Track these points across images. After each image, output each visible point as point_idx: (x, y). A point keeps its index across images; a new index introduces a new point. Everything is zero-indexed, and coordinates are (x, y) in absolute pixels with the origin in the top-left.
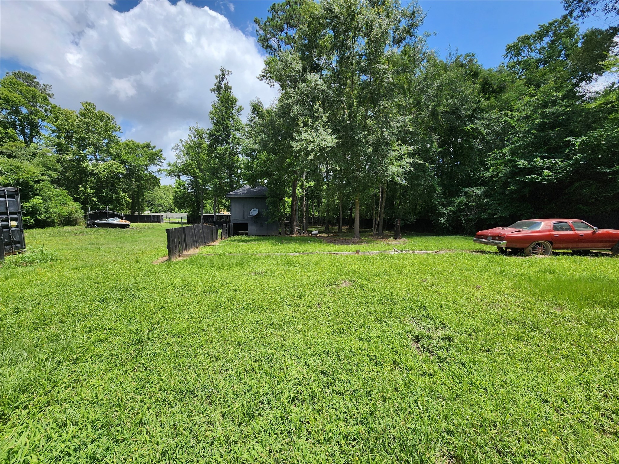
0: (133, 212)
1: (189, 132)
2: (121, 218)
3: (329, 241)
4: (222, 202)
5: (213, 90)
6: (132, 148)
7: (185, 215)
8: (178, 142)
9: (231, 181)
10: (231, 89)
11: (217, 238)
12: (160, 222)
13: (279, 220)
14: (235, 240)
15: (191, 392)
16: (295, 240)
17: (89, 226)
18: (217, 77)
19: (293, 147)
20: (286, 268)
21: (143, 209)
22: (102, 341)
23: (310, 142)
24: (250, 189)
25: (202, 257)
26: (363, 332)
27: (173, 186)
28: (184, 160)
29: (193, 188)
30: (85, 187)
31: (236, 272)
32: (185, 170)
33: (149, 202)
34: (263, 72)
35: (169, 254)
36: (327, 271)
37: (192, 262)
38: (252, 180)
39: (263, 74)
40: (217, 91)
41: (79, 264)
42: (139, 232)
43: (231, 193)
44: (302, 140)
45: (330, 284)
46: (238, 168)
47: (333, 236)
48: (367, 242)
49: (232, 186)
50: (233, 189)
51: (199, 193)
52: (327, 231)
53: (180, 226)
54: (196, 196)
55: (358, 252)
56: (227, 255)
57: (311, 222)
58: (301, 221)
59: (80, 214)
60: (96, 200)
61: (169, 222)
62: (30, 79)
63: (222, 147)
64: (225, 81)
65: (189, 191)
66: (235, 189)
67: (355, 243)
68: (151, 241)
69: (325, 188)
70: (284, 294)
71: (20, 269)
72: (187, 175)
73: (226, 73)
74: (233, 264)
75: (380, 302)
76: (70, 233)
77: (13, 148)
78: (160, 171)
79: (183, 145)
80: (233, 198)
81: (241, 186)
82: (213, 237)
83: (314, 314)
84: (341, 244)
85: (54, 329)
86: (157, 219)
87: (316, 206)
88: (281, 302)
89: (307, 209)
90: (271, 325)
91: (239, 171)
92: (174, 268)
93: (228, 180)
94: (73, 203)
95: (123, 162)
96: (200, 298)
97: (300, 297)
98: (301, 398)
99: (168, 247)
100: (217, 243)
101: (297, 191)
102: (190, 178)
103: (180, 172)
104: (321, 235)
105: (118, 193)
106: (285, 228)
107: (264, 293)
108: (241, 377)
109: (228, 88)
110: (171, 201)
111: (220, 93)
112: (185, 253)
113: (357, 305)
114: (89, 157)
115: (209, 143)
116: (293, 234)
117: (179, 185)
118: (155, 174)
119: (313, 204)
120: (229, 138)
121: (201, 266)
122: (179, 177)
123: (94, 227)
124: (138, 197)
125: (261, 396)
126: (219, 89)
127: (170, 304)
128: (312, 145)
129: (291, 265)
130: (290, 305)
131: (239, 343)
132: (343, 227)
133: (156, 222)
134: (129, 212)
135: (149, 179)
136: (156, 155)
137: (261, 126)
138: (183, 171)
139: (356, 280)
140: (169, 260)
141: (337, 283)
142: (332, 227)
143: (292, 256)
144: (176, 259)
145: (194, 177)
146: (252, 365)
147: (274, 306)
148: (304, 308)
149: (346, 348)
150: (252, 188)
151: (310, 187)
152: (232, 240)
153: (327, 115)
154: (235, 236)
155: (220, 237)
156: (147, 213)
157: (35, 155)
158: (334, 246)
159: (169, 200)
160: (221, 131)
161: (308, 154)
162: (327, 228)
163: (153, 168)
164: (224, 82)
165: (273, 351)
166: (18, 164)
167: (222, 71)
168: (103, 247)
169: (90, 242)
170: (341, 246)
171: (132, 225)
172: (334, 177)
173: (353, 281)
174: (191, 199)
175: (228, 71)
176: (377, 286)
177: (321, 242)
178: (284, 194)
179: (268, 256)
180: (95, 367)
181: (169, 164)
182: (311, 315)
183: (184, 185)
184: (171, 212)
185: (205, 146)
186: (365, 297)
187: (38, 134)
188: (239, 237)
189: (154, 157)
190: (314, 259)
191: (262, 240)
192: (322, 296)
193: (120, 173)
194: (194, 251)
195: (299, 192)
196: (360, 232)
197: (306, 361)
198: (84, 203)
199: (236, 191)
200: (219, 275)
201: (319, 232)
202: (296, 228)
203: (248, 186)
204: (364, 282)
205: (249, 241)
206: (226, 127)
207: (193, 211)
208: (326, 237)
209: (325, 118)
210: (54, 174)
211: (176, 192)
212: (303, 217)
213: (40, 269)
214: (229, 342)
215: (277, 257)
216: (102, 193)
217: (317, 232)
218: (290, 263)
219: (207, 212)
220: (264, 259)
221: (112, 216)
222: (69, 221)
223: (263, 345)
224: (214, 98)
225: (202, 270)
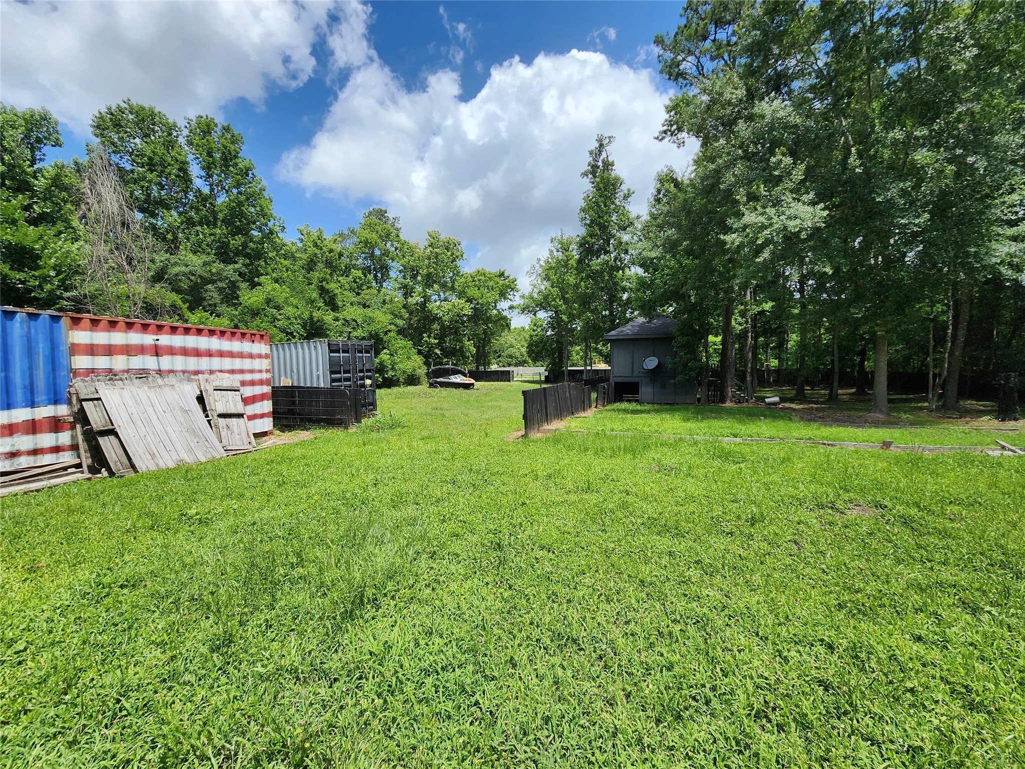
0: (477, 368)
1: (550, 246)
2: (465, 375)
3: (809, 417)
4: (596, 349)
5: (585, 174)
6: (481, 280)
7: (542, 370)
8: (535, 262)
9: (611, 313)
10: (612, 165)
11: (590, 407)
12: (509, 381)
13: (697, 377)
14: (619, 410)
15: (575, 641)
16: (730, 413)
17: (431, 385)
18: (591, 153)
19: (724, 243)
20: (717, 463)
21: (489, 363)
22: (457, 535)
23: (763, 227)
24: (644, 323)
25: (571, 434)
26: (925, 625)
27: (527, 328)
28: (543, 288)
29: (553, 329)
30: (429, 337)
31: (623, 462)
32: (544, 304)
33: (496, 352)
34: (663, 125)
35: (526, 428)
36: (809, 479)
37: (557, 441)
38: (648, 308)
39: (665, 128)
40: (591, 173)
41: (425, 433)
42: (486, 395)
43: (613, 333)
44: (745, 227)
45: (821, 506)
46: (624, 290)
47: (817, 409)
48: (912, 424)
49: (613, 321)
50: (614, 327)
51: (562, 336)
52: (800, 397)
53: (537, 386)
54: (558, 342)
55: (887, 445)
56: (608, 433)
57: (763, 379)
58: (742, 377)
59: (422, 371)
60: (439, 352)
61: (521, 381)
62: (381, 214)
63: (599, 260)
64: (604, 155)
65: (548, 333)
66: (618, 325)
67: (876, 424)
68: (500, 407)
69: (796, 311)
70: (718, 511)
71: (374, 435)
72: (547, 311)
73: (605, 142)
74: (620, 449)
75: (966, 564)
76: (414, 395)
77: (367, 297)
78: (511, 308)
79: (541, 266)
80: (614, 342)
81: (628, 321)
82: (584, 405)
83: (788, 561)
84: (839, 426)
85: (410, 511)
86: (505, 376)
87: (774, 348)
88: (715, 526)
89: (755, 355)
90: (697, 562)
91: (625, 296)
92: (532, 448)
93: (607, 312)
94: (416, 356)
95: (469, 300)
96: (573, 497)
97: (753, 521)
98: (775, 717)
99: (525, 417)
100: (590, 413)
101: (733, 323)
102: (550, 313)
103: (537, 306)
104: (787, 405)
105: (461, 341)
106: (709, 391)
107: (677, 504)
108: (651, 640)
109: (608, 165)
110: (524, 350)
111: (595, 177)
112: (546, 427)
113: (899, 561)
114: (434, 298)
115: (577, 257)
116: (723, 401)
117: (535, 325)
118: (504, 313)
119: (767, 345)
120: (608, 245)
121: (570, 448)
122: (535, 314)
123: (436, 387)
124: (484, 347)
125: (692, 687)
126: (594, 170)
127: (533, 501)
128: (766, 232)
129: (727, 458)
130: (731, 534)
131: (642, 581)
132: (840, 391)
133: (505, 381)
134: (472, 367)
135: (498, 320)
136: (509, 287)
137: (667, 215)
138: (541, 305)
139: (890, 505)
140: (525, 436)
141: (837, 506)
142: (812, 389)
143: (727, 443)
144: (535, 435)
145: (556, 312)
146: (668, 626)
147: (700, 531)
148: (764, 545)
149: (880, 647)
150: (648, 322)
151: (762, 313)
152: (613, 410)
153: (802, 167)
154: (618, 404)
155: (594, 405)
156: (494, 367)
157: (384, 302)
158: (823, 429)
159: (521, 349)
160: (597, 234)
161: (758, 251)
162: (800, 392)
163: (503, 305)
164: (602, 158)
165: (705, 610)
166: (371, 314)
167: (600, 141)
168: (447, 414)
169: (434, 405)
170: (842, 429)
171: (478, 384)
172: (820, 288)
173: (879, 506)
174: (551, 345)
175: (609, 137)
176: (955, 525)
177: (790, 420)
178: (708, 330)
179: (680, 439)
180: (453, 568)
181: (523, 297)
182: (779, 560)
183: (542, 325)
184: (523, 366)
185: (573, 262)
186: (919, 547)
187: (388, 277)
188: (625, 405)
189: (506, 288)
190: (777, 452)
191: (667, 410)
192: (802, 527)
193: (464, 315)
194: (557, 425)
195: (737, 324)
196: (890, 401)
197: (780, 648)
198: (427, 357)
199: (619, 330)
200: (600, 466)
201: (783, 400)
202: (730, 391)
203: (641, 320)
204: (913, 511)
205: (641, 412)
206: (604, 228)
207: (553, 363)
208: (799, 410)
209: (798, 174)
210: (400, 323)
211: (531, 336)
212: (746, 371)
213: (391, 436)
214: (625, 576)
215: (696, 443)
216: (445, 342)
217: (777, 399)
218: (726, 456)
219: (573, 365)
220: (675, 445)
221: (456, 372)
222: (412, 380)
223: (685, 595)
224: (586, 186)
225: (571, 454)
